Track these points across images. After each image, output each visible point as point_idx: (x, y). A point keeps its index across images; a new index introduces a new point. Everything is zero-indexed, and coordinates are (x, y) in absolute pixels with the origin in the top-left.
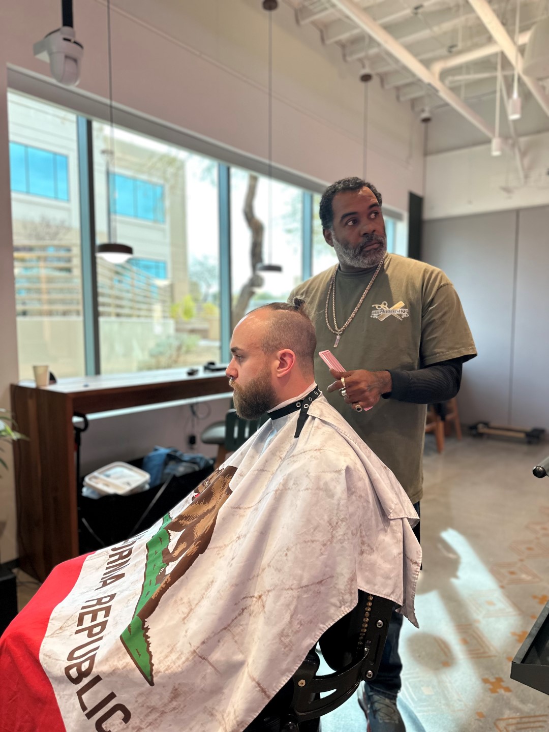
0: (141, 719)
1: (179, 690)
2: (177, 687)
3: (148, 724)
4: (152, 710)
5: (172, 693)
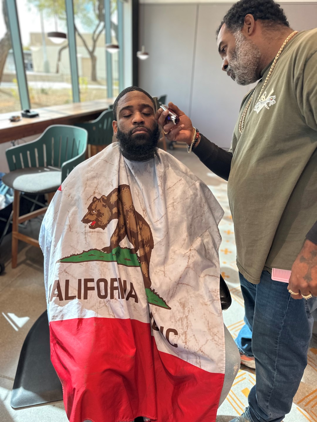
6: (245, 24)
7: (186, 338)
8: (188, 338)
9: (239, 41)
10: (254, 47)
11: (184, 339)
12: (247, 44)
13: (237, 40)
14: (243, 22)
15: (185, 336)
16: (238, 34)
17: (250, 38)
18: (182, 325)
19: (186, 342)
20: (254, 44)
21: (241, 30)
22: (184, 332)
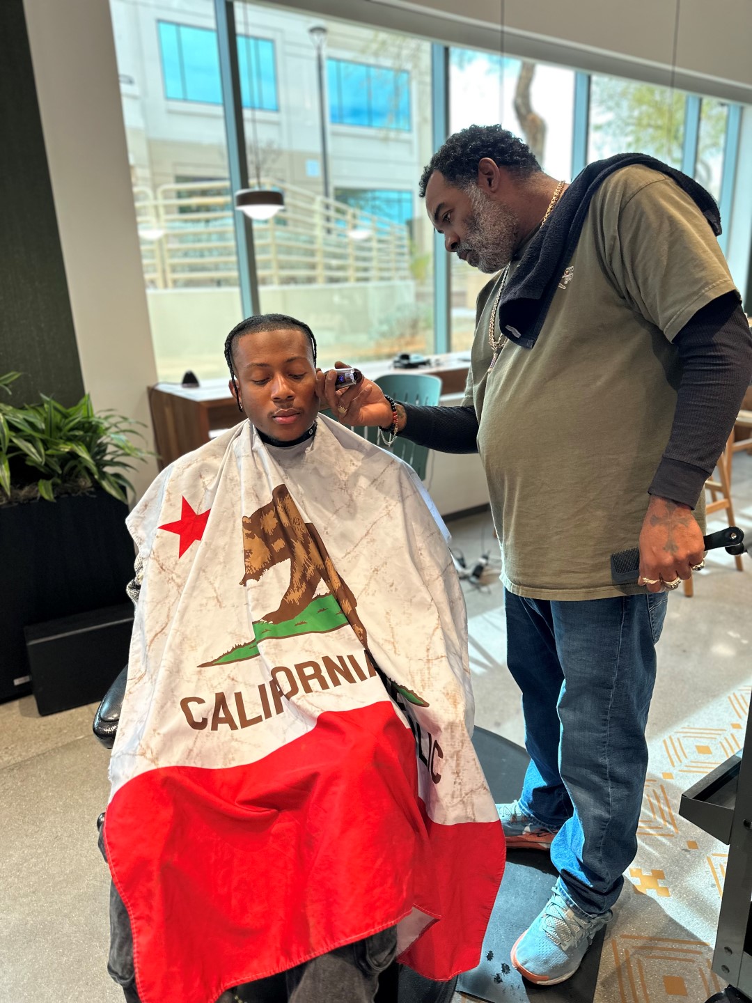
0: (451, 745)
1: (450, 692)
2: (446, 692)
3: (461, 744)
4: (451, 729)
5: (448, 699)
6: (480, 173)
7: (458, 765)
8: (461, 765)
9: (478, 203)
10: (505, 209)
11: (454, 767)
12: (494, 206)
13: (473, 200)
14: (477, 171)
15: (457, 760)
16: (474, 191)
17: (494, 196)
18: (452, 737)
19: (458, 773)
20: (505, 206)
21: (477, 184)
22: (455, 752)
